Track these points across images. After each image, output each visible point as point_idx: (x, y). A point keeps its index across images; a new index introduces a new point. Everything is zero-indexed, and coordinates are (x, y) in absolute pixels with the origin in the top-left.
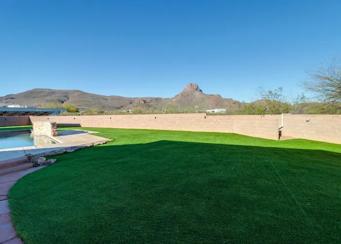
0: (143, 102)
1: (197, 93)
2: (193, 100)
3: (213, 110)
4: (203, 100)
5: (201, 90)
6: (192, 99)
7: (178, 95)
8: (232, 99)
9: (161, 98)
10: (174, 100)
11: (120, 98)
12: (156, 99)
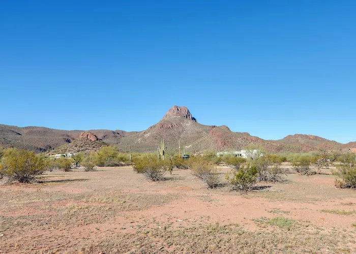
0: (93, 139)
1: (189, 124)
2: (182, 136)
3: (221, 153)
4: (199, 135)
5: (193, 119)
6: (180, 133)
7: (154, 126)
8: (248, 134)
9: (123, 132)
10: (147, 135)
11: (45, 131)
12: (114, 133)
